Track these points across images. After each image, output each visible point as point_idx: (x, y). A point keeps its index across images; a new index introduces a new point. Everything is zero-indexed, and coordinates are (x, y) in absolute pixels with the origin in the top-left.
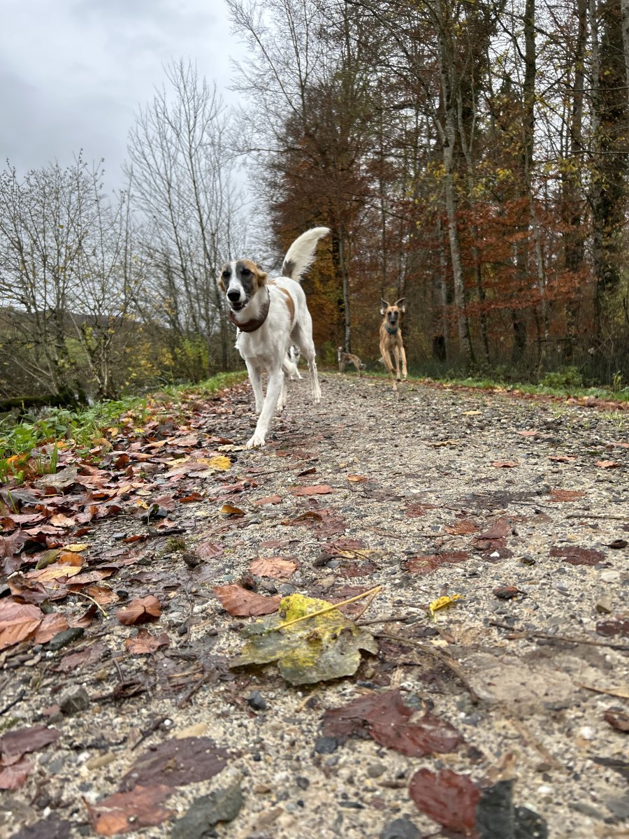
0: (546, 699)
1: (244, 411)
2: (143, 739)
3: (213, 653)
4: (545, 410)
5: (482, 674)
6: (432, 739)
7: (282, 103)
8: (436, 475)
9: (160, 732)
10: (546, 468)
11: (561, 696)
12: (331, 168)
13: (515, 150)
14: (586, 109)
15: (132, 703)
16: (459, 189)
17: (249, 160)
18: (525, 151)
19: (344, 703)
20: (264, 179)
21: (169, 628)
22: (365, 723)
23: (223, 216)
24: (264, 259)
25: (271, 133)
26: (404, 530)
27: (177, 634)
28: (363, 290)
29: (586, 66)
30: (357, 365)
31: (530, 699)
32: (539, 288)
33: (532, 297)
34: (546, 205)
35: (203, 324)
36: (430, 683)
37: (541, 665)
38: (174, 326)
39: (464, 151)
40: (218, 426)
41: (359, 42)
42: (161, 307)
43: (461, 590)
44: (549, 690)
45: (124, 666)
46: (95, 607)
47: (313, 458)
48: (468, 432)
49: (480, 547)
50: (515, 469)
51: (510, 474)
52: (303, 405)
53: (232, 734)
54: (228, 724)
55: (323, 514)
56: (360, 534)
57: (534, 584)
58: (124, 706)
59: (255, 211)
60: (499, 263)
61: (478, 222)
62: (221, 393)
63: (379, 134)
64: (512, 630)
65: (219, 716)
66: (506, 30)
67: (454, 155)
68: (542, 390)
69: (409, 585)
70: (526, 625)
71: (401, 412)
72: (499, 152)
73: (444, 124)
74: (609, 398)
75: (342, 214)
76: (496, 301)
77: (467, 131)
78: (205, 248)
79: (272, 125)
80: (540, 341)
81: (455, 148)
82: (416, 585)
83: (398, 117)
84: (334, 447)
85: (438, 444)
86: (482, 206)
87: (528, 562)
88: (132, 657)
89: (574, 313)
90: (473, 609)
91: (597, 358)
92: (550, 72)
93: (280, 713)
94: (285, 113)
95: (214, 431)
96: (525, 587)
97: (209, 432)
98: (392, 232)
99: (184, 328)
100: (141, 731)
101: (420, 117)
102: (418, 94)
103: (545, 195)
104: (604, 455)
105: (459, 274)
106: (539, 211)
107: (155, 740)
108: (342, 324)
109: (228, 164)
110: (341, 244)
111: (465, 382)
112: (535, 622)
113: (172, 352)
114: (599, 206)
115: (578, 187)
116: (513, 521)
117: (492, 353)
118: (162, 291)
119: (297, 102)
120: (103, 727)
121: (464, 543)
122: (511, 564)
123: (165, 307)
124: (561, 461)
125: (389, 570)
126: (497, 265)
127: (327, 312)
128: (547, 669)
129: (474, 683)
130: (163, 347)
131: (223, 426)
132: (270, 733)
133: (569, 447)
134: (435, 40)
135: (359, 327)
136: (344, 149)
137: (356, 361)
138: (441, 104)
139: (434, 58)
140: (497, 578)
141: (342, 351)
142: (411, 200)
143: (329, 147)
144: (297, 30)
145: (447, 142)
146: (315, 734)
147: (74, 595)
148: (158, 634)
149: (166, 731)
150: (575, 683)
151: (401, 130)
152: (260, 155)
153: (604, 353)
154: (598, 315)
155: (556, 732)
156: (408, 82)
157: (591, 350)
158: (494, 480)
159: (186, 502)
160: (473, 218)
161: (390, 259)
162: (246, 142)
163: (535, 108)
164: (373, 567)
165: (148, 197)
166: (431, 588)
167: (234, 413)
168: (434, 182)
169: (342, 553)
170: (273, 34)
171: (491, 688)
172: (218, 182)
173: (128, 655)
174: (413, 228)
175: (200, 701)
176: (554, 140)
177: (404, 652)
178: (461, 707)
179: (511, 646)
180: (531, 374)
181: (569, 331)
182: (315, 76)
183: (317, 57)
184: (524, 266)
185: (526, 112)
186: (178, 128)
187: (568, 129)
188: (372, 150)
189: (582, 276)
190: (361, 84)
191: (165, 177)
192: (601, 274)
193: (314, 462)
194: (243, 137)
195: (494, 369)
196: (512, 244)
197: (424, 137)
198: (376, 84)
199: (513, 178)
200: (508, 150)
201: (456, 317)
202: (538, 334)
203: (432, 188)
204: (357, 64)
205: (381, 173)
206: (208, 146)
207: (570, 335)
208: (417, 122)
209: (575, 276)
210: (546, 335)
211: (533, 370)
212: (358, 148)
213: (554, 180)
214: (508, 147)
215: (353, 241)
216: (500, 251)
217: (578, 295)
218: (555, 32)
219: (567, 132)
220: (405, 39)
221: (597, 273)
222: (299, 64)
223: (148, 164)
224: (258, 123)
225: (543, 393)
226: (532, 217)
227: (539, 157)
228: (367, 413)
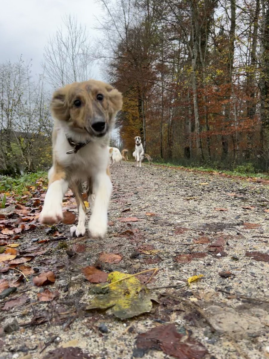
0: (248, 331)
2: (46, 348)
3: (81, 302)
4: (238, 183)
5: (215, 317)
6: (192, 351)
7: (117, 36)
8: (188, 214)
9: (54, 344)
10: (241, 212)
11: (255, 330)
12: (138, 67)
13: (225, 62)
14: (259, 44)
15: (40, 328)
16: (199, 78)
17: (100, 62)
18: (230, 62)
19: (147, 330)
20: (107, 71)
21: (59, 288)
22: (158, 342)
25: (111, 49)
26: (174, 241)
27: (63, 291)
28: (152, 124)
29: (259, 24)
30: (148, 159)
31: (240, 331)
32: (235, 126)
34: (239, 88)
36: (190, 321)
37: (244, 313)
39: (201, 61)
41: (153, 9)
43: (203, 272)
44: (249, 326)
45: (36, 308)
46: (22, 276)
47: (129, 204)
48: (203, 193)
49: (211, 250)
50: (226, 212)
51: (223, 214)
52: (124, 178)
53: (91, 346)
54: (89, 340)
55: (134, 232)
56: (152, 242)
57: (238, 270)
58: (36, 329)
61: (207, 94)
63: (162, 52)
64: (229, 294)
65: (84, 336)
66: (222, 6)
67: (197, 63)
68: (235, 174)
69: (177, 269)
70: (235, 291)
71: (170, 182)
72: (217, 62)
73: (192, 48)
74: (267, 178)
75: (143, 88)
76: (214, 131)
77: (203, 51)
79: (112, 46)
80: (235, 151)
81: (197, 59)
82: (181, 269)
83: (171, 44)
84: (139, 198)
85: (188, 198)
86: (209, 87)
87: (235, 259)
88: (40, 303)
89: (250, 138)
90: (209, 282)
91: (261, 160)
92: (242, 26)
93: (115, 335)
94: (117, 40)
96: (234, 272)
98: (166, 98)
100: (45, 343)
101: (181, 44)
102: (180, 34)
105: (198, 118)
106: (235, 89)
107: (52, 348)
109: (90, 63)
110: (142, 103)
111: (199, 169)
112: (240, 290)
114: (263, 89)
115: (254, 80)
116: (227, 238)
117: (212, 156)
119: (124, 36)
120: (26, 340)
121: (203, 248)
122: (227, 260)
124: (247, 209)
125: (167, 261)
126: (215, 114)
127: (136, 134)
128: (248, 315)
129: (212, 321)
132: (110, 345)
133: (251, 202)
134: (189, 9)
135: (150, 142)
136: (145, 58)
138: (191, 39)
139: (188, 17)
140: (220, 266)
142: (176, 83)
143: (138, 57)
144: (125, 2)
145: (193, 56)
146: (133, 347)
147: (12, 270)
148: (54, 291)
149: (57, 343)
150: (262, 323)
151: (172, 50)
152: (105, 59)
153: (265, 157)
154: (262, 139)
155: (254, 349)
156: (176, 29)
157: (259, 156)
158: (216, 217)
160: (204, 92)
161: (165, 110)
162: (99, 53)
163: (235, 42)
164: (159, 259)
165: (53, 78)
166: (188, 270)
168: (187, 75)
169: (144, 252)
170: (113, 4)
171: (221, 324)
173: (39, 302)
174: (176, 96)
175: (74, 327)
176: (243, 57)
177: (176, 304)
178: (206, 334)
179: (229, 302)
180: (230, 166)
181: (248, 146)
182: (132, 24)
183: (134, 15)
184: (228, 115)
185: (230, 44)
186: (67, 46)
187: (250, 52)
188: (158, 59)
189: (255, 121)
190: (154, 28)
191: (61, 68)
192: (264, 120)
193: (129, 206)
194: (98, 51)
195: (213, 163)
196: (222, 105)
197: (183, 54)
198: (161, 28)
199: (224, 74)
200: (222, 61)
201: (196, 138)
202: (234, 147)
203: (186, 77)
204: (152, 19)
205: (162, 70)
206: (81, 55)
207: (249, 149)
208: (179, 47)
209: (252, 121)
210: (238, 148)
211: (231, 164)
212: (152, 58)
213: (243, 76)
214: (222, 60)
215: (148, 101)
216: (217, 108)
217: (253, 130)
218: (245, 7)
219: (249, 54)
220: (175, 8)
221: (262, 120)
222: (125, 18)
223: (53, 62)
224: (105, 45)
225: (236, 175)
226: (233, 93)
227: (236, 65)
228: (154, 182)
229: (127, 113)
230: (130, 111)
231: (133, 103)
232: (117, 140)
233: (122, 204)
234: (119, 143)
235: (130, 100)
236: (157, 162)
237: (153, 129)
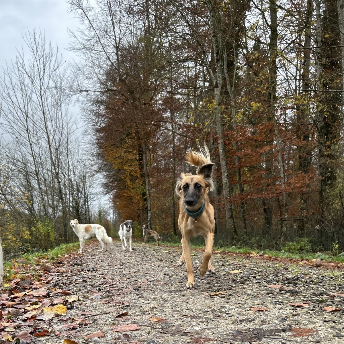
1: (79, 271)
4: (286, 269)
7: (103, 58)
8: (212, 317)
10: (288, 312)
12: (137, 103)
13: (264, 90)
14: (313, 61)
16: (225, 116)
17: (81, 98)
18: (270, 90)
20: (91, 111)
23: (64, 136)
24: (92, 165)
25: (96, 79)
28: (160, 186)
29: (312, 31)
30: (156, 238)
32: (282, 185)
33: (276, 190)
34: (286, 127)
35: (50, 210)
38: (31, 212)
39: (229, 90)
40: (61, 282)
41: (155, 16)
42: (22, 199)
47: (126, 305)
48: (234, 286)
50: (267, 313)
51: (263, 316)
52: (119, 266)
59: (85, 133)
60: (253, 167)
61: (239, 139)
62: (63, 258)
63: (170, 79)
66: (257, 7)
67: (221, 93)
68: (284, 255)
72: (253, 90)
73: (214, 72)
74: (330, 260)
75: (144, 134)
76: (251, 193)
77: (231, 77)
78: (51, 158)
79: (97, 74)
80: (282, 221)
81: (222, 88)
83: (183, 68)
84: (141, 296)
85: (213, 294)
86: (241, 128)
89: (305, 201)
91: (322, 232)
92: (288, 36)
94: (105, 65)
95: (58, 285)
97: (55, 286)
98: (179, 146)
99: (38, 213)
101: (198, 67)
102: (197, 51)
103: (285, 120)
104: (328, 303)
105: (226, 175)
106: (280, 131)
108: (145, 209)
109: (67, 101)
110: (144, 155)
111: (230, 249)
113: (30, 230)
114: (322, 128)
115: (307, 115)
117: (249, 229)
118: (22, 188)
119: (114, 58)
123: (25, 199)
124: (298, 306)
126: (252, 168)
127: (135, 201)
130: (23, 226)
131: (64, 281)
133: (304, 296)
134: (208, 14)
135: (157, 211)
136: (146, 89)
137: (155, 235)
138: (212, 58)
139: (207, 27)
141: (145, 228)
142: (192, 124)
143: (136, 89)
144: (113, 9)
145: (217, 84)
151: (185, 76)
152: (88, 94)
153: (327, 228)
154: (322, 202)
156: (190, 43)
157: (317, 227)
158: (252, 320)
159: (39, 336)
160: (235, 136)
161: (178, 165)
162: (79, 86)
163: (277, 60)
165: (13, 124)
167: (72, 272)
168: (208, 112)
170: (97, 11)
172: (60, 114)
174: (194, 144)
176: (291, 82)
180: (276, 243)
181: (302, 213)
182: (125, 40)
183: (127, 27)
184: (270, 169)
185: (271, 63)
186: (32, 77)
187: (300, 74)
188: (165, 90)
189: (310, 176)
190: (157, 45)
191: (24, 110)
192: (324, 174)
193: (127, 308)
194: (77, 82)
195: (250, 240)
196: (262, 154)
197: (201, 81)
198: (167, 45)
199: (262, 109)
200: (259, 89)
201: (224, 205)
202: (281, 216)
203: (207, 116)
204: (154, 32)
205: (171, 106)
206: (53, 89)
207: (303, 217)
208: (196, 71)
209: (306, 176)
210: (286, 216)
211: (277, 240)
212: (156, 89)
213: (291, 110)
214: (259, 87)
215: (152, 153)
216: (254, 159)
217: (308, 189)
218: (291, 8)
219: (300, 76)
220: (187, 13)
221: (321, 174)
222: (115, 32)
223: (12, 102)
224: (87, 73)
225: (284, 257)
226: (276, 135)
227: (280, 94)
228: (163, 272)
229: (122, 171)
230: (127, 168)
231: (130, 156)
232: (109, 212)
233: (116, 305)
234: (112, 216)
235: (125, 152)
236: (169, 241)
237: (162, 194)
